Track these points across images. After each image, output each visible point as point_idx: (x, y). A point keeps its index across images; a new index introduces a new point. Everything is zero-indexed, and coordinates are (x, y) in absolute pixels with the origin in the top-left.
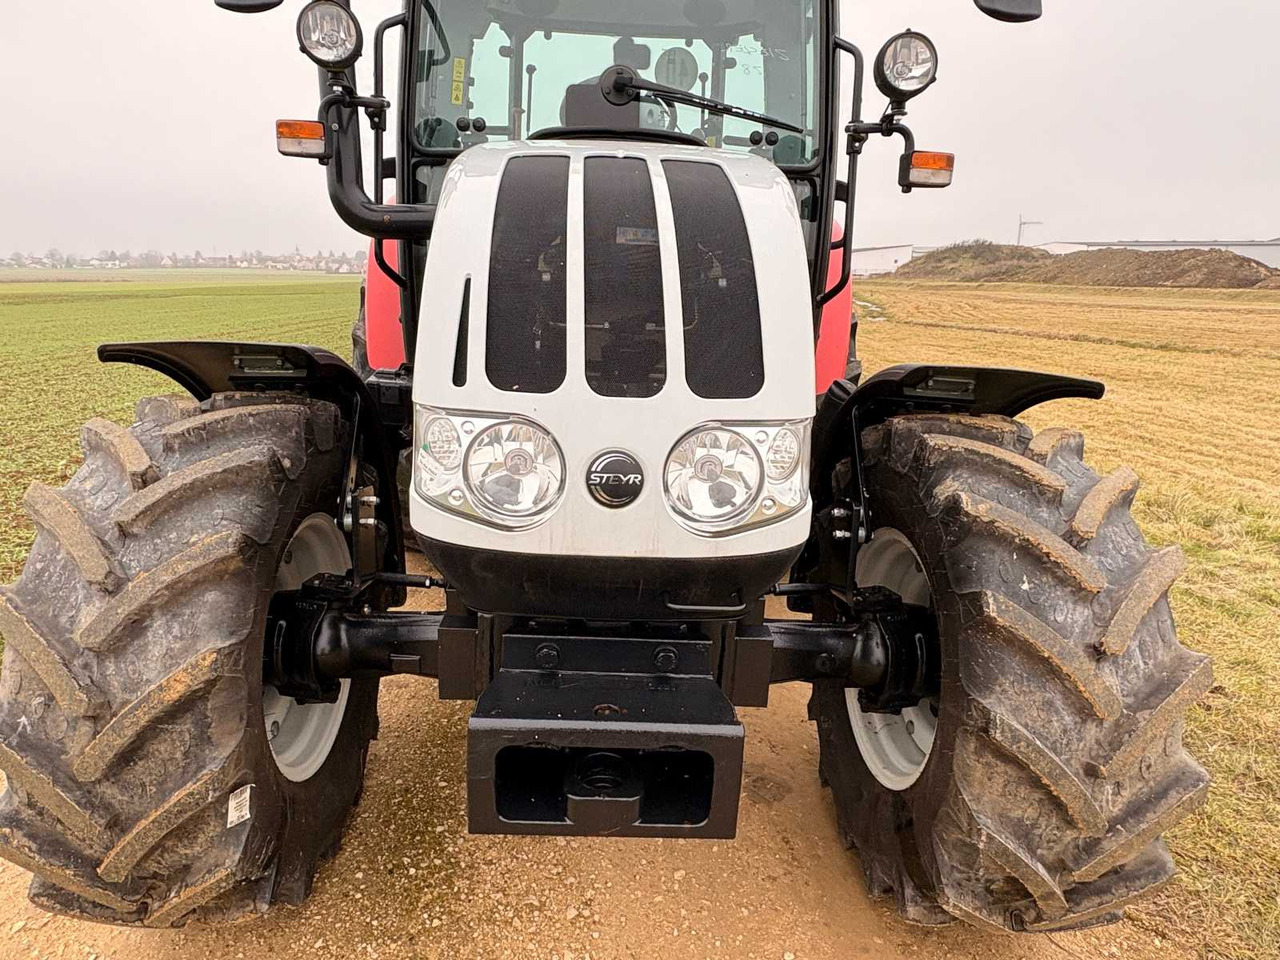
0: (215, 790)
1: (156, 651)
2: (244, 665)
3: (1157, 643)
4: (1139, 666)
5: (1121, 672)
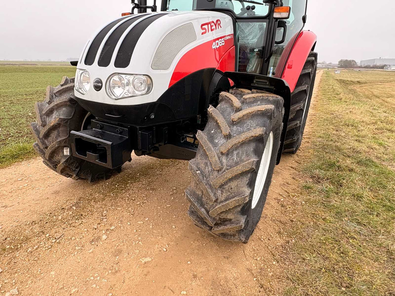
0: (57, 145)
1: (54, 117)
2: (69, 124)
3: (243, 154)
4: (234, 159)
5: (228, 159)
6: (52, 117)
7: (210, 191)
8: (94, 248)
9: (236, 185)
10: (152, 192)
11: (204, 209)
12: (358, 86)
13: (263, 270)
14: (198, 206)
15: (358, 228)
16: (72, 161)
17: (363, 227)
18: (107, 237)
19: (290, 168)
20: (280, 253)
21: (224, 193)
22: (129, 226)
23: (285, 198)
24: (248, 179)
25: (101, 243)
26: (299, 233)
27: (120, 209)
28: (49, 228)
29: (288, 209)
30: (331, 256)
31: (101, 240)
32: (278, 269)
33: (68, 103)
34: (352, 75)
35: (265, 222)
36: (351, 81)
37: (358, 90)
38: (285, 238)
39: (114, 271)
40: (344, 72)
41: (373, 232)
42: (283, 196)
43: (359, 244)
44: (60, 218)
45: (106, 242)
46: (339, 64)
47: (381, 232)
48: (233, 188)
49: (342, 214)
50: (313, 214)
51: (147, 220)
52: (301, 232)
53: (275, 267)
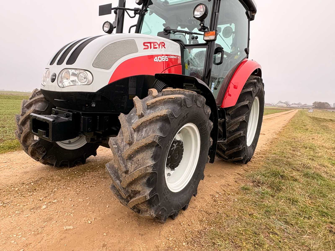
3: (150, 131)
4: (143, 135)
5: (138, 135)
6: (30, 109)
7: (122, 162)
8: (31, 214)
9: (142, 157)
10: (103, 180)
11: (119, 181)
12: (331, 123)
13: (171, 249)
14: (114, 178)
15: (284, 226)
16: (39, 145)
17: (290, 226)
18: (46, 207)
19: (236, 174)
20: (194, 237)
21: (133, 165)
22: (70, 202)
23: (221, 195)
24: (152, 153)
25: (39, 211)
26: (221, 223)
27: (69, 188)
28: (3, 196)
29: (219, 204)
30: (244, 245)
31: (40, 209)
32: (185, 249)
33: (44, 100)
34: (326, 115)
35: (192, 211)
36: (324, 119)
37: (330, 126)
38: (204, 225)
39: (36, 233)
40: (318, 112)
41: (299, 231)
42: (219, 193)
43: (279, 240)
44: (17, 189)
45: (44, 210)
46: (313, 106)
47: (307, 233)
48: (140, 160)
49: (270, 213)
50: (241, 209)
51: (87, 199)
52: (223, 222)
53: (184, 248)
